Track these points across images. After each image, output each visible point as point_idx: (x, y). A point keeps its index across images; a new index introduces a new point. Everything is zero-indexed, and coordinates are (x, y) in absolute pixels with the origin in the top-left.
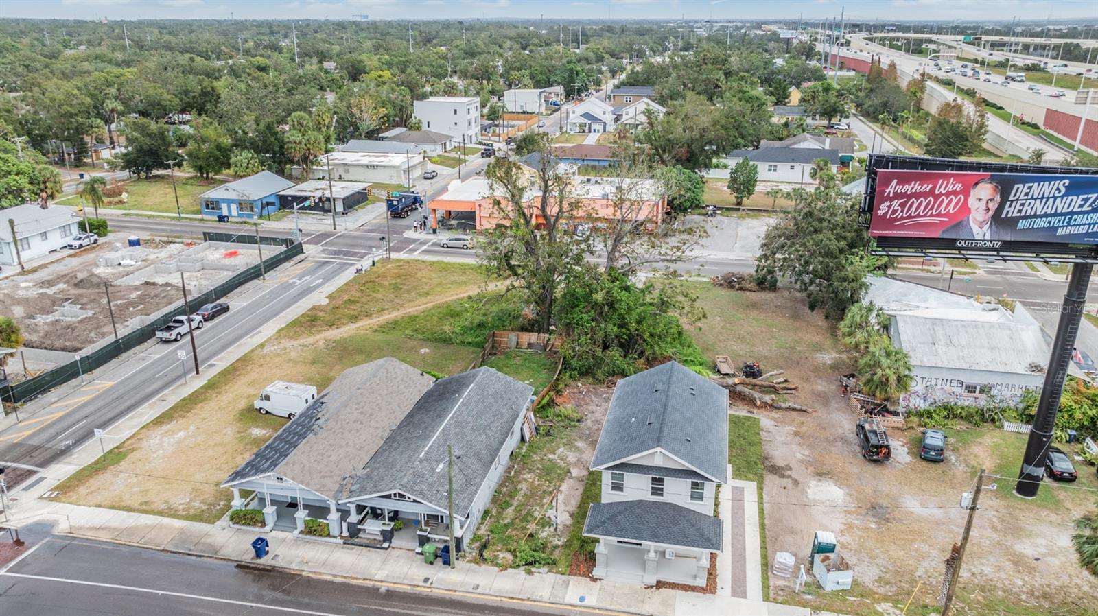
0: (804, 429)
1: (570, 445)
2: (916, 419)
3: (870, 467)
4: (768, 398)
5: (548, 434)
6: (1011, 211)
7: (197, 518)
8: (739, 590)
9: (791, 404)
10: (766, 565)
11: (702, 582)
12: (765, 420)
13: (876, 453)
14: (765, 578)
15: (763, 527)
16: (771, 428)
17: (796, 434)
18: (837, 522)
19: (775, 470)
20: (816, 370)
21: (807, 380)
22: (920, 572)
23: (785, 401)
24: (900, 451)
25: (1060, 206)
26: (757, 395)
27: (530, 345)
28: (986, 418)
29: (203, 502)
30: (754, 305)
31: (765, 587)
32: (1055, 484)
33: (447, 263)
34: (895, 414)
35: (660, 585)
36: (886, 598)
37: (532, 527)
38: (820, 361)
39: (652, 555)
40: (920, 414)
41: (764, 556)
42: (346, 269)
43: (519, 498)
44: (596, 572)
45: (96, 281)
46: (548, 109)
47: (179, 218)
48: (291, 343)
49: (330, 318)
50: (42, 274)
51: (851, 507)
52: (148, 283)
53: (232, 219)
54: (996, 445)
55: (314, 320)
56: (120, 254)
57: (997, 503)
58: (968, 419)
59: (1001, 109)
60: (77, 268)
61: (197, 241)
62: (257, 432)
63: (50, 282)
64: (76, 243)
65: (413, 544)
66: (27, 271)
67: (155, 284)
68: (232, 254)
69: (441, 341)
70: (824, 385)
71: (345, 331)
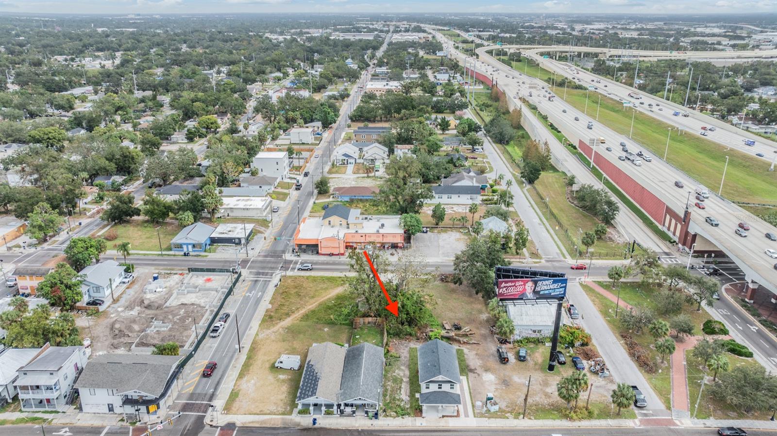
0: (479, 352)
1: (399, 368)
2: (516, 344)
3: (502, 366)
4: (465, 340)
5: (390, 365)
6: (538, 289)
7: (283, 414)
8: (467, 415)
9: (473, 341)
10: (473, 406)
11: (456, 414)
12: (465, 349)
13: (504, 360)
14: (474, 410)
15: (470, 393)
16: (468, 353)
17: (477, 354)
18: (493, 388)
19: (471, 371)
20: (481, 323)
21: (478, 328)
22: (518, 402)
23: (471, 340)
24: (511, 357)
25: (552, 287)
26: (461, 339)
27: (369, 323)
28: (538, 342)
29: (281, 407)
30: (453, 291)
31: (474, 413)
32: (559, 366)
34: (510, 343)
35: (443, 416)
36: (509, 412)
37: (397, 403)
38: (482, 318)
39: (440, 408)
40: (518, 342)
41: (472, 403)
42: (269, 285)
43: (389, 393)
44: (424, 415)
45: (156, 305)
46: (316, 139)
47: (162, 255)
48: (269, 332)
49: (277, 315)
50: (122, 301)
51: (497, 382)
52: (182, 304)
53: (191, 254)
54: (543, 352)
55: (271, 317)
56: (154, 285)
57: (542, 375)
58: (534, 342)
59: (559, 132)
60: (136, 296)
61: (184, 272)
62: (282, 377)
63: (130, 307)
64: (126, 280)
65: (363, 414)
66: (115, 301)
67: (186, 304)
68: (209, 280)
69: (331, 323)
70: (484, 331)
71: (287, 322)
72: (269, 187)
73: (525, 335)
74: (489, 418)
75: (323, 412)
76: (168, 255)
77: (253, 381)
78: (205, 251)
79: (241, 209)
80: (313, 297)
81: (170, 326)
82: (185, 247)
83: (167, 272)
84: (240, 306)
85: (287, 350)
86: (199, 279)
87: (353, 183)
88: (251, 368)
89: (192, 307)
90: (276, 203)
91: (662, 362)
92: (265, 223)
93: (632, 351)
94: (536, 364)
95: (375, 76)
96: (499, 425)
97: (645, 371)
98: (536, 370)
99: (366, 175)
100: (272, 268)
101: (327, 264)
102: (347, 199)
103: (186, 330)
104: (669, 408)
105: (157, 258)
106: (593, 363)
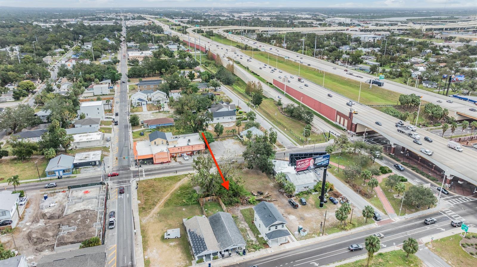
0: (279, 204)
1: (241, 223)
3: (295, 209)
4: (269, 200)
7: (186, 266)
8: (293, 241)
9: (273, 199)
10: (293, 235)
11: (287, 241)
13: (295, 206)
14: (295, 237)
15: (288, 228)
17: (279, 206)
18: (298, 223)
20: (272, 189)
21: (271, 192)
22: (314, 228)
24: (298, 204)
25: (322, 160)
26: (267, 199)
27: (209, 200)
28: (308, 193)
31: (296, 239)
32: (325, 204)
33: (159, 179)
34: (294, 196)
35: (281, 244)
36: (313, 234)
37: (251, 243)
38: (271, 186)
39: (278, 240)
40: (297, 195)
42: (130, 188)
44: (270, 246)
45: (57, 215)
46: (111, 91)
47: (40, 181)
48: (147, 218)
49: (147, 207)
50: (27, 218)
51: (298, 219)
52: (77, 211)
53: (63, 176)
54: (313, 198)
55: (144, 208)
56: (47, 203)
57: (318, 210)
58: (306, 194)
59: (259, 76)
60: (36, 212)
61: (65, 190)
62: (172, 244)
63: (35, 220)
64: (23, 203)
65: (236, 254)
66: (21, 219)
67: (80, 211)
68: (87, 192)
69: (186, 205)
70: (276, 193)
71: (157, 209)
72: (97, 125)
73: (300, 191)
74: (305, 239)
75: (212, 259)
76: (46, 180)
77: (154, 251)
78: (73, 173)
79: (85, 142)
80: (165, 191)
81: (76, 228)
82: (57, 173)
83: (51, 191)
84: (118, 205)
85: (166, 227)
86: (79, 193)
87: (152, 117)
88: (148, 243)
89: (85, 212)
90: (107, 135)
91: (372, 192)
92: (105, 149)
93: (355, 189)
94: (312, 205)
95: (129, 49)
96: (312, 242)
97: (366, 198)
98: (314, 208)
99: (158, 111)
100: (127, 177)
101: (162, 169)
102: (154, 127)
103: (90, 228)
104: (386, 214)
105: (37, 183)
106: (341, 199)
